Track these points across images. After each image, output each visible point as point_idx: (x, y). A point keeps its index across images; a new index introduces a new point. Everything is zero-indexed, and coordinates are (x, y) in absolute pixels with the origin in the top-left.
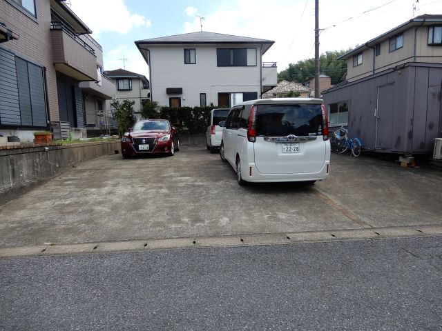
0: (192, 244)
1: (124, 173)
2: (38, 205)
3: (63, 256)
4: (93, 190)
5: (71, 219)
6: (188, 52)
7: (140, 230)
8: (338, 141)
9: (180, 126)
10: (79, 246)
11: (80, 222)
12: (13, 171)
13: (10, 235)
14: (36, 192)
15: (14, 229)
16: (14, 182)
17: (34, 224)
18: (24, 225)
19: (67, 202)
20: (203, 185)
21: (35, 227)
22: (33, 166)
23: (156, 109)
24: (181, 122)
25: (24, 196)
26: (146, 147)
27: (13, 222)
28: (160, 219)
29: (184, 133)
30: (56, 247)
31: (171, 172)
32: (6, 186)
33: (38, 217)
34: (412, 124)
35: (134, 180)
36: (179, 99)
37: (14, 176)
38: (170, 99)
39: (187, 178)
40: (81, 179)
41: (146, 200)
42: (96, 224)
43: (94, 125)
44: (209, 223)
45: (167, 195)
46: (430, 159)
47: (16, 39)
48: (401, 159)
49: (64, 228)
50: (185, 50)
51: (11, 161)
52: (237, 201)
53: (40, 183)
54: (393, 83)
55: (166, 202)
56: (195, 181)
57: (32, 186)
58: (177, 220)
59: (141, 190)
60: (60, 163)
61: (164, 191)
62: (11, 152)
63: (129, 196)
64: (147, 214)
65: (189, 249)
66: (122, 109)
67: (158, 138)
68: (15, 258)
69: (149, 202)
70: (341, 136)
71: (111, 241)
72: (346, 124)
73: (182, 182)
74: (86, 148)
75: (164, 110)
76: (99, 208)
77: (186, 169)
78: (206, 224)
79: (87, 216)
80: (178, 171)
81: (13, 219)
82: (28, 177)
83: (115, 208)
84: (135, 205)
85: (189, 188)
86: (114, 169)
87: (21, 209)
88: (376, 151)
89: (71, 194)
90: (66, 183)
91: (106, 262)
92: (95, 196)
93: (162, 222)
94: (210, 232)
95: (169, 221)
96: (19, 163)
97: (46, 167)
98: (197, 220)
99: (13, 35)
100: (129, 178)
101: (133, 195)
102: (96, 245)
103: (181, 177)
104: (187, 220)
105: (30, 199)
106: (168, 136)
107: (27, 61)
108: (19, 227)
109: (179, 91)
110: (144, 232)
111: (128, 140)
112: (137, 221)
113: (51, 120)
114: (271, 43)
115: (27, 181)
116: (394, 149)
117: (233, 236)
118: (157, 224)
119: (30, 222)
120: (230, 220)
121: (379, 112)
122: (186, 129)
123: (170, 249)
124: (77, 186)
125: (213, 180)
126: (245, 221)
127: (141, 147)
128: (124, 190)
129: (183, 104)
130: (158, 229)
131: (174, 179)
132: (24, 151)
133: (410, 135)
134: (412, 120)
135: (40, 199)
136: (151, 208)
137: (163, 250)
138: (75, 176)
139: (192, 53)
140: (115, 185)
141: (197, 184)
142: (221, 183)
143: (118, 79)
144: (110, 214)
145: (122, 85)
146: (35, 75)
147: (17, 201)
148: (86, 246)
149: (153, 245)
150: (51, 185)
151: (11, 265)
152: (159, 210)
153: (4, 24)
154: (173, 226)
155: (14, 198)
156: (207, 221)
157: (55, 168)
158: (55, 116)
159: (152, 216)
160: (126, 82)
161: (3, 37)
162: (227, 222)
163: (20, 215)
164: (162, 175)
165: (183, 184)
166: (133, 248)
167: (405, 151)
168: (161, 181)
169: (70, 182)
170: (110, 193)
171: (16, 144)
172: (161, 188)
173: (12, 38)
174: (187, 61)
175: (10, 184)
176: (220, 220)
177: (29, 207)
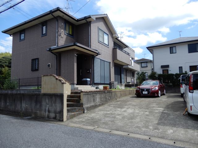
0: (148, 139)
1: (134, 103)
2: (99, 112)
3: (99, 132)
4: (119, 109)
5: (107, 119)
6: (172, 48)
7: (129, 128)
9: (168, 83)
10: (106, 130)
11: (109, 121)
12: (94, 99)
13: (87, 122)
14: (100, 108)
15: (89, 119)
16: (94, 103)
17: (95, 119)
18: (92, 119)
19: (108, 113)
20: (167, 113)
21: (95, 120)
22: (101, 98)
23: (156, 75)
24: (168, 81)
25: (96, 109)
26: (146, 93)
27: (90, 117)
28: (139, 125)
29: (170, 86)
30: (98, 128)
31: (154, 105)
32: (91, 105)
33: (97, 117)
35: (136, 107)
36: (168, 70)
37: (94, 101)
38: (163, 70)
39: (161, 108)
40: (116, 104)
41: (137, 116)
42: (114, 122)
43: (130, 82)
44: (162, 131)
45: (147, 115)
47: (100, 54)
49: (103, 122)
50: (170, 48)
51: (94, 96)
52: (182, 123)
53: (103, 104)
55: (146, 118)
56: (164, 110)
57: (100, 105)
58: (147, 127)
59: (137, 111)
60: (111, 97)
61: (147, 113)
62: (94, 93)
63: (131, 113)
64: (135, 122)
65: (146, 140)
66: (141, 76)
67: (152, 89)
68: (85, 129)
69: (138, 117)
71: (116, 130)
73: (157, 110)
74: (122, 92)
75: (160, 75)
76: (118, 117)
77: (162, 104)
78: (160, 131)
79: (113, 119)
80: (158, 105)
81: (90, 116)
82: (99, 102)
83: (124, 118)
84: (132, 117)
85: (159, 113)
86: (131, 101)
87: (94, 113)
89: (111, 110)
90: (111, 105)
91: (111, 137)
92: (118, 112)
93: (140, 127)
94: (160, 135)
95: (143, 127)
96: (96, 97)
97: (105, 98)
98: (156, 129)
99: (100, 53)
100: (135, 106)
101: (133, 113)
102: (111, 130)
103: (158, 107)
104: (151, 128)
105: (97, 110)
106: (157, 88)
107: (104, 61)
108: (91, 119)
109: (168, 66)
110: (130, 129)
111: (138, 89)
112: (130, 124)
113: (111, 81)
115: (98, 103)
117: (171, 140)
118: (137, 127)
119: (95, 118)
120: (173, 132)
122: (171, 84)
123: (137, 138)
124: (114, 107)
125: (174, 111)
126: (182, 134)
127: (144, 93)
128: (130, 111)
129: (170, 72)
130: (137, 129)
131: (154, 108)
132: (98, 92)
135: (100, 110)
136: (138, 120)
137: (134, 138)
138: (115, 103)
139: (174, 49)
140: (128, 108)
141: (164, 112)
142: (177, 113)
143: (141, 63)
144: (121, 120)
145: (143, 65)
146: (107, 65)
147: (94, 110)
148: (107, 130)
149: (132, 135)
150: (106, 106)
151: (83, 131)
152: (141, 121)
153: (97, 50)
154: (144, 129)
155: (93, 109)
156: (161, 130)
157: (109, 99)
158: (113, 79)
159: (137, 123)
160: (145, 64)
161: (97, 54)
162: (171, 133)
163: (93, 115)
164: (149, 106)
165: (157, 111)
166: (123, 135)
168: (147, 109)
169: (112, 105)
170: (125, 111)
171: (98, 90)
172: (146, 111)
173: (99, 54)
174: (171, 52)
175: (93, 104)
176: (168, 131)
177: (96, 113)
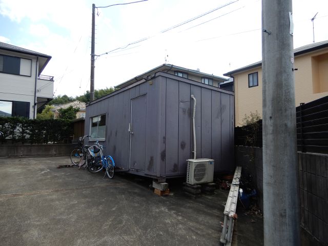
8: (92, 158)
34: (165, 142)
46: (184, 183)
48: (155, 185)
54: (145, 95)
70: (95, 152)
72: (104, 139)
88: (130, 172)
114: (49, 58)
116: (147, 172)
121: (132, 127)
133: (163, 156)
134: (165, 138)
167: (158, 176)
